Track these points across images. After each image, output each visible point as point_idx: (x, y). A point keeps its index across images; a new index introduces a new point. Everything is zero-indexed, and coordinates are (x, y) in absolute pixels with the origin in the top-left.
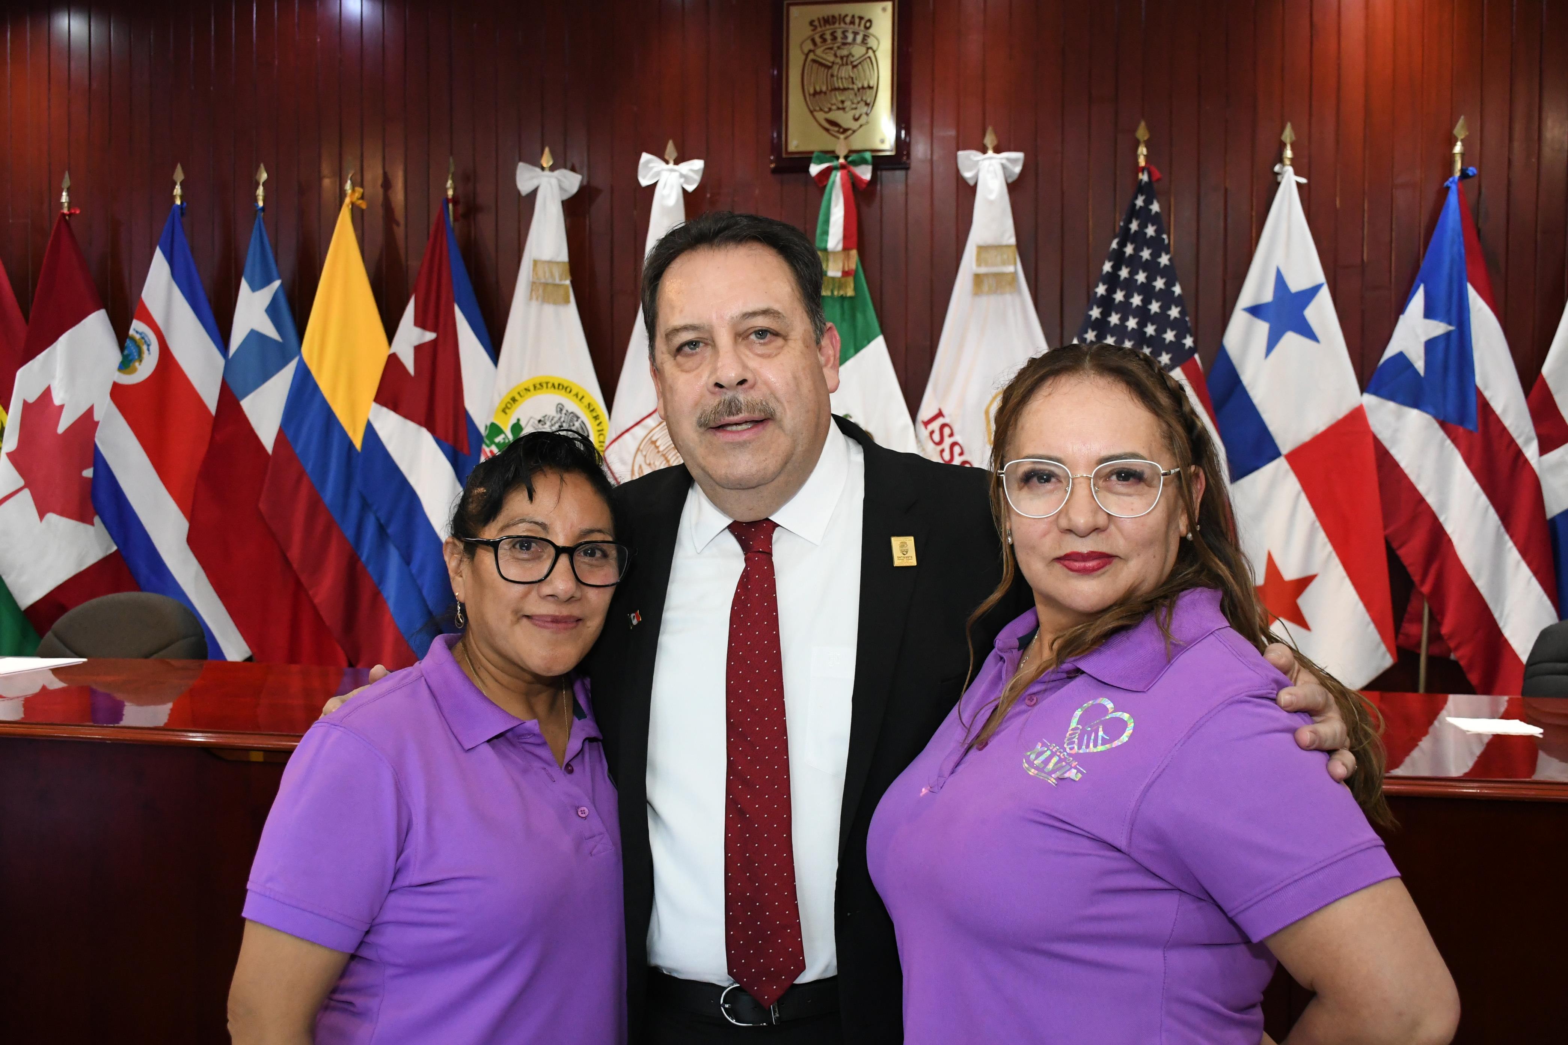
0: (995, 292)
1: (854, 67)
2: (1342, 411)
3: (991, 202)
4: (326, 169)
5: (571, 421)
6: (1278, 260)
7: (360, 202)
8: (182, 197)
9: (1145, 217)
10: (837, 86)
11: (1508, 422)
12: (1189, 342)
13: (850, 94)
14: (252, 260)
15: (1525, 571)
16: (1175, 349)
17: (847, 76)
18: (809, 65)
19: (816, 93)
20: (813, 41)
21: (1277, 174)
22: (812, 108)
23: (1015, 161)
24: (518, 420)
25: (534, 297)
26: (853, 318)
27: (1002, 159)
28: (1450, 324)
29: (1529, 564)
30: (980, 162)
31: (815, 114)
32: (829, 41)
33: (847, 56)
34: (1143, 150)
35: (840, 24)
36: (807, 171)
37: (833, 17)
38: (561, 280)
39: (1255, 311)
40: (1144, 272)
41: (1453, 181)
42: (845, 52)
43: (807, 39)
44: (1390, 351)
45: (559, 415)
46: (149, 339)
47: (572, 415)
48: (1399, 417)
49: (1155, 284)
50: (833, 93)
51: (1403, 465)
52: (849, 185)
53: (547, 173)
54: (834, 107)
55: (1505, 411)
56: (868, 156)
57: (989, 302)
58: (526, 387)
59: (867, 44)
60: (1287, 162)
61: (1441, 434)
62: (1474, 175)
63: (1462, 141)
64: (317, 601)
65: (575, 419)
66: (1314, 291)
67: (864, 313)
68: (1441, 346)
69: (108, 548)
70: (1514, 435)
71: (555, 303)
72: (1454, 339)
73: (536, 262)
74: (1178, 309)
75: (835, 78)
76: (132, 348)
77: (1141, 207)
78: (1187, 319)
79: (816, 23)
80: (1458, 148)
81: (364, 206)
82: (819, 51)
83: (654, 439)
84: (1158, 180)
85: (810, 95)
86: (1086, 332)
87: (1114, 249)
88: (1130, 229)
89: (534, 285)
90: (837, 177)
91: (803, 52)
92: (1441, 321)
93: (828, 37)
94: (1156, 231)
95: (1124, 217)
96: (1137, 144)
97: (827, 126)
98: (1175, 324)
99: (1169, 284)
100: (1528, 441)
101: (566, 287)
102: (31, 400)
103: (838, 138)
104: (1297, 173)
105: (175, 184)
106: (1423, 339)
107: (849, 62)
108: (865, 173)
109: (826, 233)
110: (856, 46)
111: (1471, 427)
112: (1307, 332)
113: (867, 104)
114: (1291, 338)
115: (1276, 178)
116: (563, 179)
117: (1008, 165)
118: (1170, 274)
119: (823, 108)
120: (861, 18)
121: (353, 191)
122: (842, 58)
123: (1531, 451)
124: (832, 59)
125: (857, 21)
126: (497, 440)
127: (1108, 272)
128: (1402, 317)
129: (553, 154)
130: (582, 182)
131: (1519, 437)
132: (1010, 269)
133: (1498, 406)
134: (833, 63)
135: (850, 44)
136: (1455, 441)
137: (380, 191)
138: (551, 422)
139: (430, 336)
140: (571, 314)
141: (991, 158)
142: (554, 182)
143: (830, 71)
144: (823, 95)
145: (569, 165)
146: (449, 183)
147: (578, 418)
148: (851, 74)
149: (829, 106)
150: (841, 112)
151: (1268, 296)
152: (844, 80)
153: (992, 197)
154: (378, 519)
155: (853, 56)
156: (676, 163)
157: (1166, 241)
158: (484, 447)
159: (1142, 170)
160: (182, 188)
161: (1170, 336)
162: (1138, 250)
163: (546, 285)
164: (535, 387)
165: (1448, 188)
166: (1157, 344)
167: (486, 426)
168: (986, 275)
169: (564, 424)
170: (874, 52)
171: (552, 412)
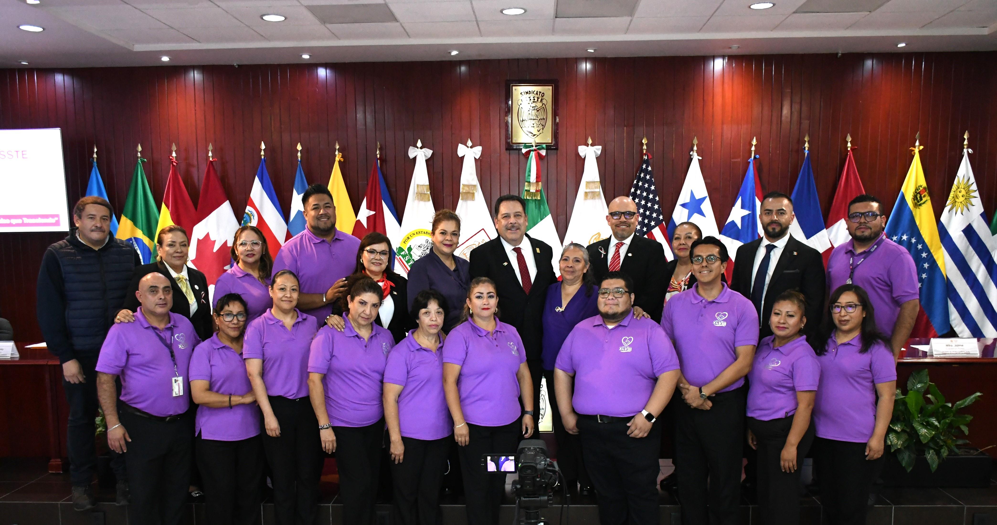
0: (593, 199)
1: (537, 111)
3: (590, 165)
6: (692, 187)
7: (342, 159)
8: (264, 155)
9: (646, 172)
10: (531, 118)
12: (661, 217)
13: (535, 121)
14: (297, 182)
16: (657, 220)
17: (535, 114)
18: (520, 109)
19: (523, 121)
20: (522, 101)
21: (691, 155)
22: (521, 126)
23: (598, 149)
24: (410, 246)
25: (417, 199)
26: (540, 208)
27: (594, 148)
28: (750, 211)
30: (586, 150)
31: (523, 128)
32: (528, 101)
34: (645, 147)
35: (532, 94)
36: (522, 152)
37: (529, 92)
38: (426, 192)
39: (684, 205)
40: (646, 192)
41: (751, 160)
44: (729, 220)
45: (427, 244)
46: (254, 214)
48: (732, 243)
49: (649, 196)
50: (530, 121)
52: (538, 158)
53: (419, 149)
54: (530, 126)
56: (544, 146)
57: (590, 202)
58: (413, 233)
59: (542, 102)
60: (695, 151)
62: (758, 158)
63: (754, 146)
66: (704, 198)
67: (544, 206)
68: (747, 218)
71: (425, 201)
72: (751, 216)
73: (416, 186)
74: (658, 205)
75: (530, 115)
76: (247, 217)
77: (644, 168)
78: (661, 209)
79: (524, 93)
80: (753, 148)
82: (524, 105)
83: (465, 253)
84: (651, 159)
85: (521, 121)
87: (635, 184)
88: (641, 176)
89: (416, 194)
90: (533, 154)
91: (518, 105)
92: (747, 210)
94: (650, 177)
95: (638, 172)
96: (643, 145)
97: (528, 133)
98: (656, 211)
99: (654, 197)
101: (428, 194)
102: (201, 238)
103: (532, 138)
104: (698, 155)
105: (261, 150)
106: (741, 216)
108: (543, 152)
109: (529, 175)
110: (538, 103)
112: (701, 213)
113: (543, 125)
114: (696, 215)
115: (691, 157)
116: (425, 152)
117: (596, 151)
119: (525, 126)
121: (339, 154)
122: (533, 107)
125: (539, 93)
126: (402, 254)
127: (633, 192)
128: (733, 208)
129: (421, 142)
130: (432, 152)
132: (597, 190)
134: (529, 109)
135: (536, 102)
138: (423, 246)
139: (373, 213)
140: (430, 205)
141: (590, 148)
142: (422, 153)
143: (528, 112)
144: (525, 121)
145: (427, 146)
146: (378, 152)
148: (537, 114)
149: (528, 125)
150: (533, 128)
152: (534, 116)
153: (591, 163)
155: (537, 107)
156: (471, 147)
157: (654, 181)
158: (396, 256)
159: (645, 154)
160: (264, 152)
161: (654, 215)
162: (643, 184)
163: (421, 194)
164: (417, 233)
165: (750, 162)
166: (650, 218)
167: (397, 248)
168: (589, 192)
169: (429, 247)
170: (545, 105)
171: (424, 243)
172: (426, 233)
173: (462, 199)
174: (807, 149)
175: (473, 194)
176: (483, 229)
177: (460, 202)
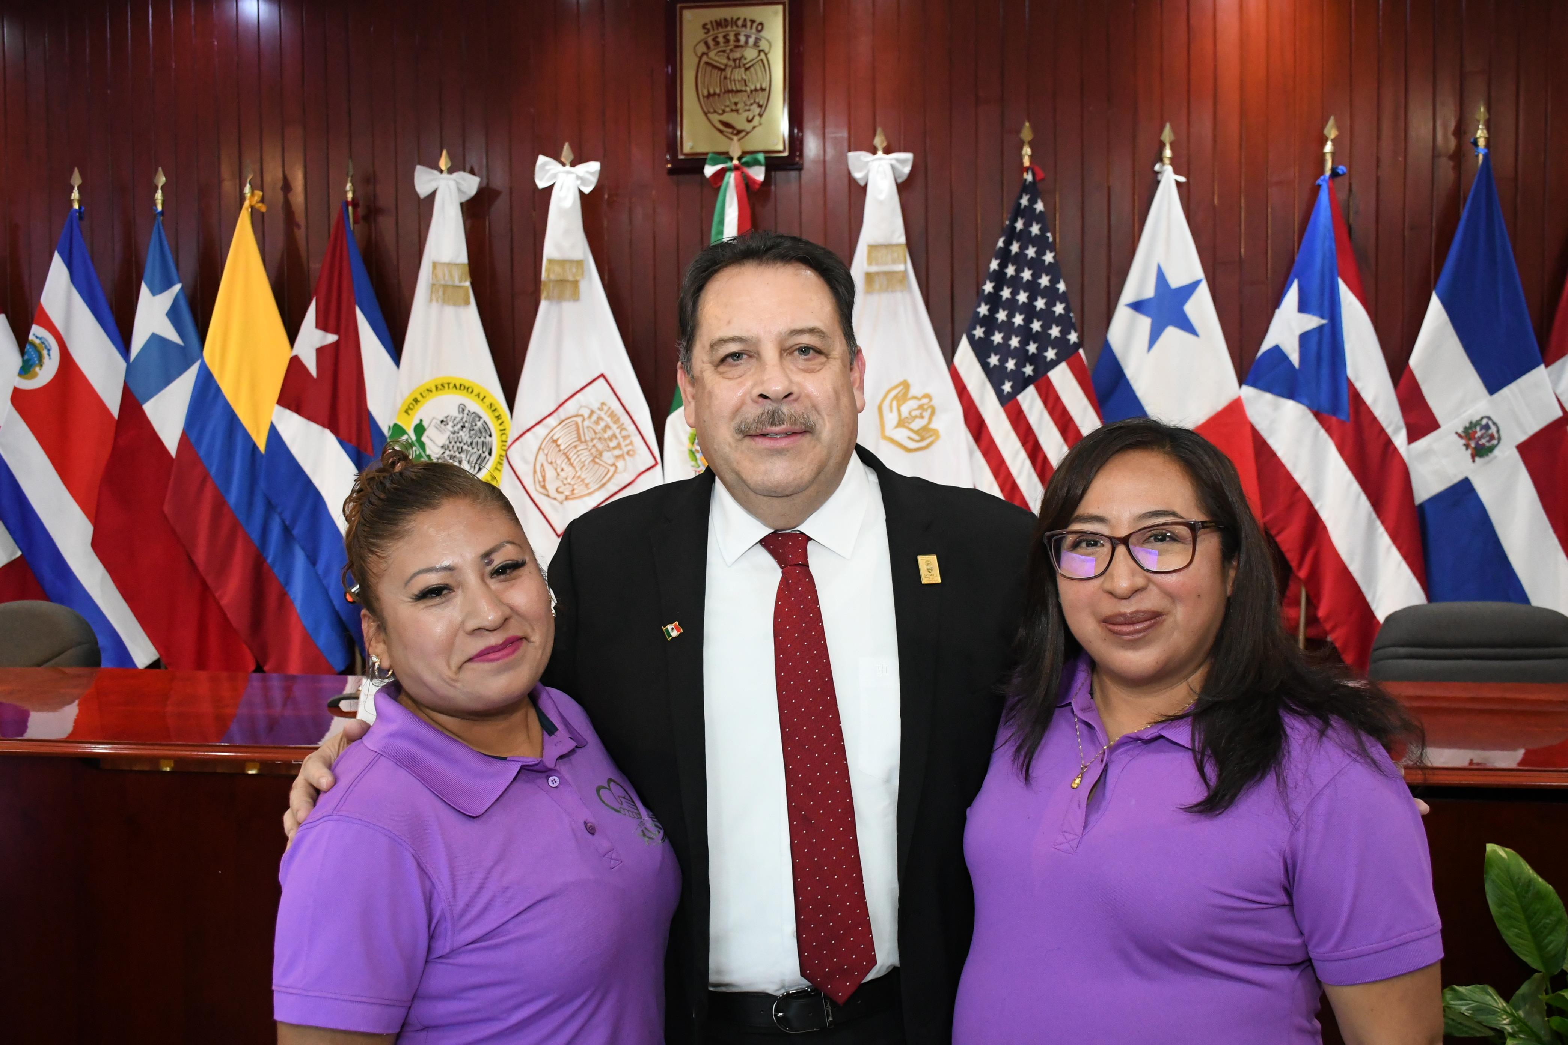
0: (886, 291)
1: (747, 69)
2: (1221, 404)
3: (881, 203)
4: (226, 171)
5: (474, 420)
6: (1159, 257)
7: (260, 205)
8: (80, 201)
9: (1029, 215)
10: (730, 88)
11: (1379, 412)
12: (1073, 337)
13: (744, 96)
14: (152, 264)
15: (1395, 555)
16: (1061, 344)
17: (740, 78)
18: (703, 67)
19: (709, 95)
20: (706, 43)
21: (1157, 173)
22: (706, 111)
23: (904, 161)
24: (421, 420)
25: (434, 297)
27: (891, 159)
28: (1322, 317)
29: (1399, 548)
30: (870, 163)
31: (709, 115)
32: (722, 44)
33: (740, 59)
34: (1027, 151)
35: (732, 27)
36: (702, 173)
37: (726, 20)
38: (461, 281)
39: (1138, 306)
40: (1029, 269)
41: (1324, 180)
42: (737, 55)
43: (699, 42)
44: (1267, 345)
45: (461, 416)
46: (49, 344)
47: (474, 415)
48: (1276, 408)
49: (1040, 281)
50: (726, 95)
51: (1280, 454)
52: (743, 186)
53: (445, 175)
54: (727, 109)
55: (1375, 401)
56: (761, 157)
57: (880, 300)
58: (428, 388)
59: (759, 46)
60: (1167, 161)
61: (1315, 424)
62: (1344, 174)
63: (1333, 140)
64: (224, 602)
65: (477, 419)
66: (1194, 286)
68: (1314, 339)
69: (14, 553)
70: (1384, 424)
71: (456, 304)
72: (1327, 331)
73: (435, 265)
74: (1063, 305)
75: (728, 81)
76: (32, 353)
77: (1025, 206)
78: (1072, 315)
79: (709, 26)
80: (1328, 148)
81: (263, 208)
82: (712, 54)
83: (555, 438)
84: (1043, 179)
85: (703, 96)
86: (975, 329)
87: (1000, 247)
88: (1015, 228)
89: (433, 287)
90: (731, 178)
91: (696, 54)
92: (1314, 315)
93: (721, 39)
94: (1040, 229)
95: (1009, 216)
96: (1021, 145)
97: (721, 127)
98: (1060, 320)
99: (1054, 281)
100: (1397, 430)
101: (466, 288)
103: (732, 139)
104: (1176, 172)
105: (73, 188)
106: (1298, 332)
107: (741, 65)
108: (758, 174)
109: (720, 233)
110: (748, 49)
111: (1343, 417)
112: (1187, 326)
113: (760, 106)
114: (1171, 333)
115: (1157, 177)
116: (461, 181)
117: (898, 166)
118: (1054, 271)
119: (717, 110)
120: (753, 21)
121: (253, 194)
122: (735, 60)
123: (1400, 439)
124: (725, 61)
125: (749, 24)
127: (994, 270)
128: (1278, 312)
129: (451, 156)
130: (480, 183)
131: (1389, 425)
132: (901, 267)
133: (1368, 396)
134: (726, 65)
135: (742, 46)
136: (1328, 430)
137: (280, 195)
138: (453, 422)
139: (332, 338)
140: (471, 315)
141: (880, 159)
142: (453, 185)
143: (723, 73)
144: (716, 97)
145: (468, 167)
146: (349, 186)
147: (480, 418)
148: (745, 77)
149: (723, 108)
150: (735, 114)
151: (1149, 292)
152: (737, 82)
153: (882, 197)
154: (283, 521)
155: (745, 59)
156: (573, 164)
157: (1051, 240)
159: (1027, 169)
160: (79, 193)
161: (1055, 332)
162: (1023, 248)
163: (445, 287)
164: (437, 387)
165: (1319, 186)
166: (1043, 340)
167: (389, 427)
168: (877, 274)
169: (467, 425)
170: (766, 54)
171: (454, 412)
172: (458, 386)
173: (547, 298)
174: (1482, 142)
175: (575, 284)
176: (602, 375)
177: (543, 305)
